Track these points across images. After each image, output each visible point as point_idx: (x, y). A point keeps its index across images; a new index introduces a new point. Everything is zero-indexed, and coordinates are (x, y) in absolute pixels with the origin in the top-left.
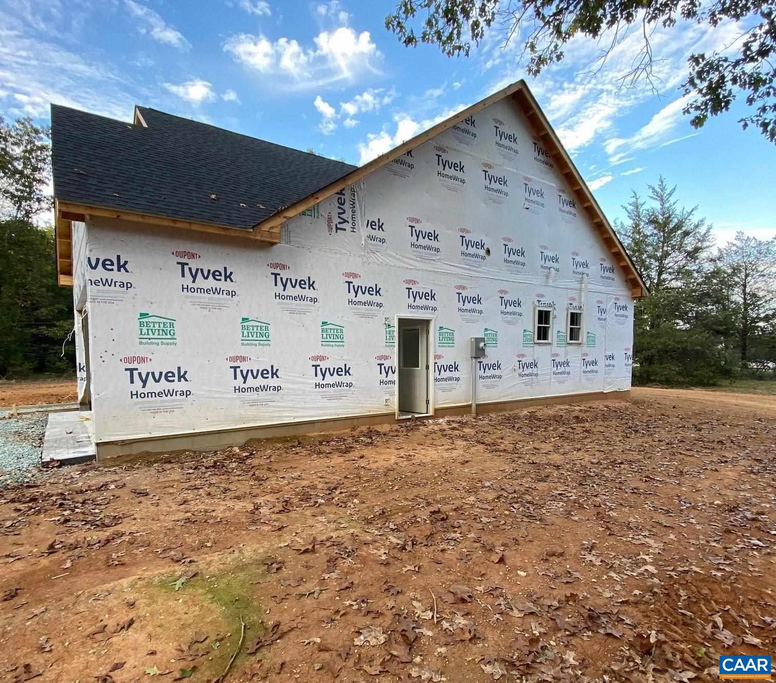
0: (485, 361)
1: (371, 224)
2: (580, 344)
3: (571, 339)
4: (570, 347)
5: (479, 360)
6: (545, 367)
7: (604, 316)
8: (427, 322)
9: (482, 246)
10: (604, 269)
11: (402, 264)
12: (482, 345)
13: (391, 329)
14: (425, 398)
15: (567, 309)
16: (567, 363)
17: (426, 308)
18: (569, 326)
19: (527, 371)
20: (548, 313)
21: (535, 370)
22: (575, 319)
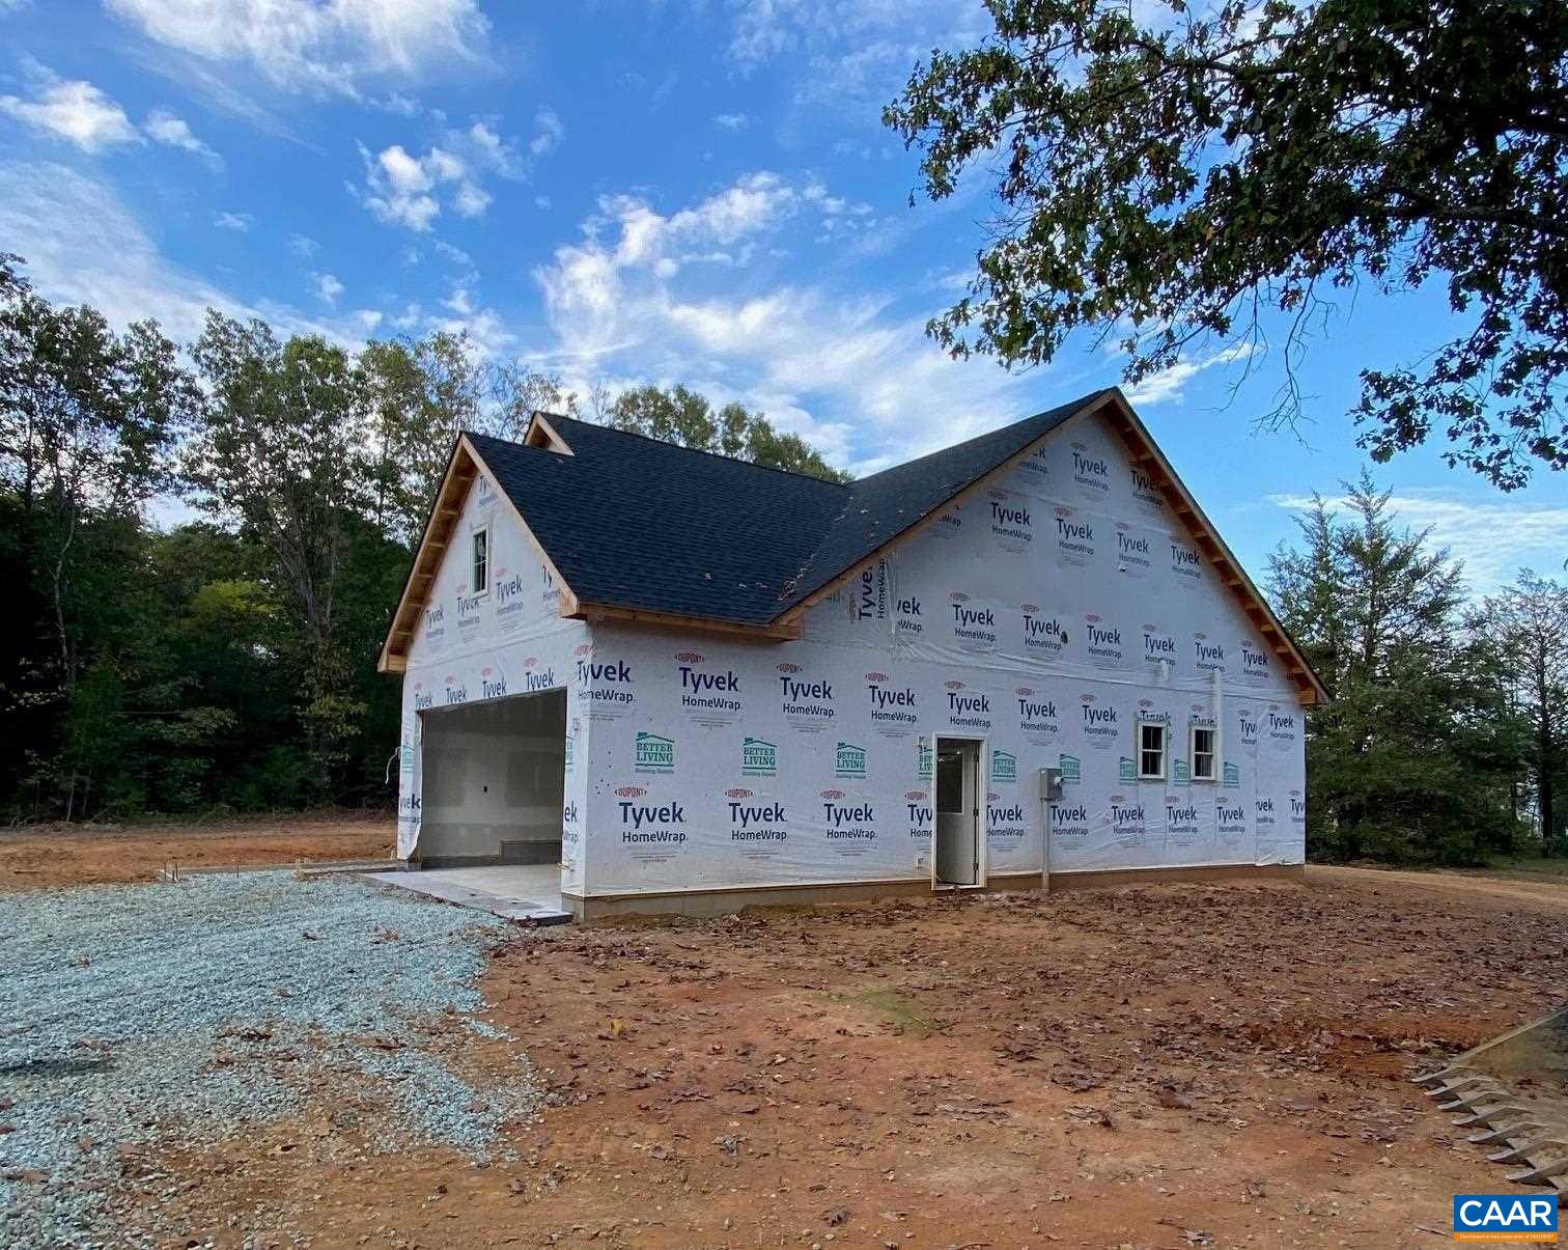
0: (1061, 806)
1: (904, 606)
2: (1213, 782)
3: (1197, 774)
4: (1195, 788)
5: (1053, 804)
6: (1157, 819)
7: (1252, 736)
8: (977, 743)
9: (1056, 630)
10: (1250, 659)
11: (944, 660)
12: (1057, 780)
13: (928, 753)
14: (972, 861)
15: (1190, 724)
16: (1191, 814)
17: (976, 722)
18: (1193, 753)
19: (1127, 825)
20: (1158, 731)
21: (1139, 823)
22: (1203, 740)
